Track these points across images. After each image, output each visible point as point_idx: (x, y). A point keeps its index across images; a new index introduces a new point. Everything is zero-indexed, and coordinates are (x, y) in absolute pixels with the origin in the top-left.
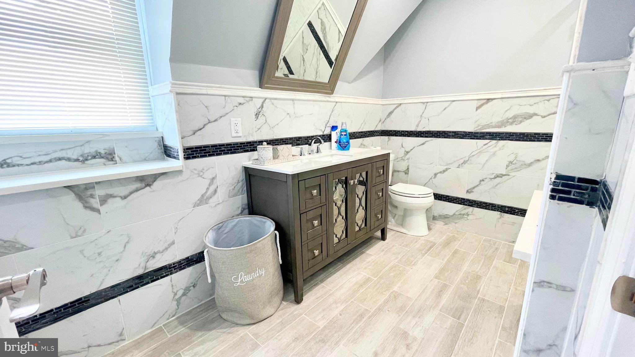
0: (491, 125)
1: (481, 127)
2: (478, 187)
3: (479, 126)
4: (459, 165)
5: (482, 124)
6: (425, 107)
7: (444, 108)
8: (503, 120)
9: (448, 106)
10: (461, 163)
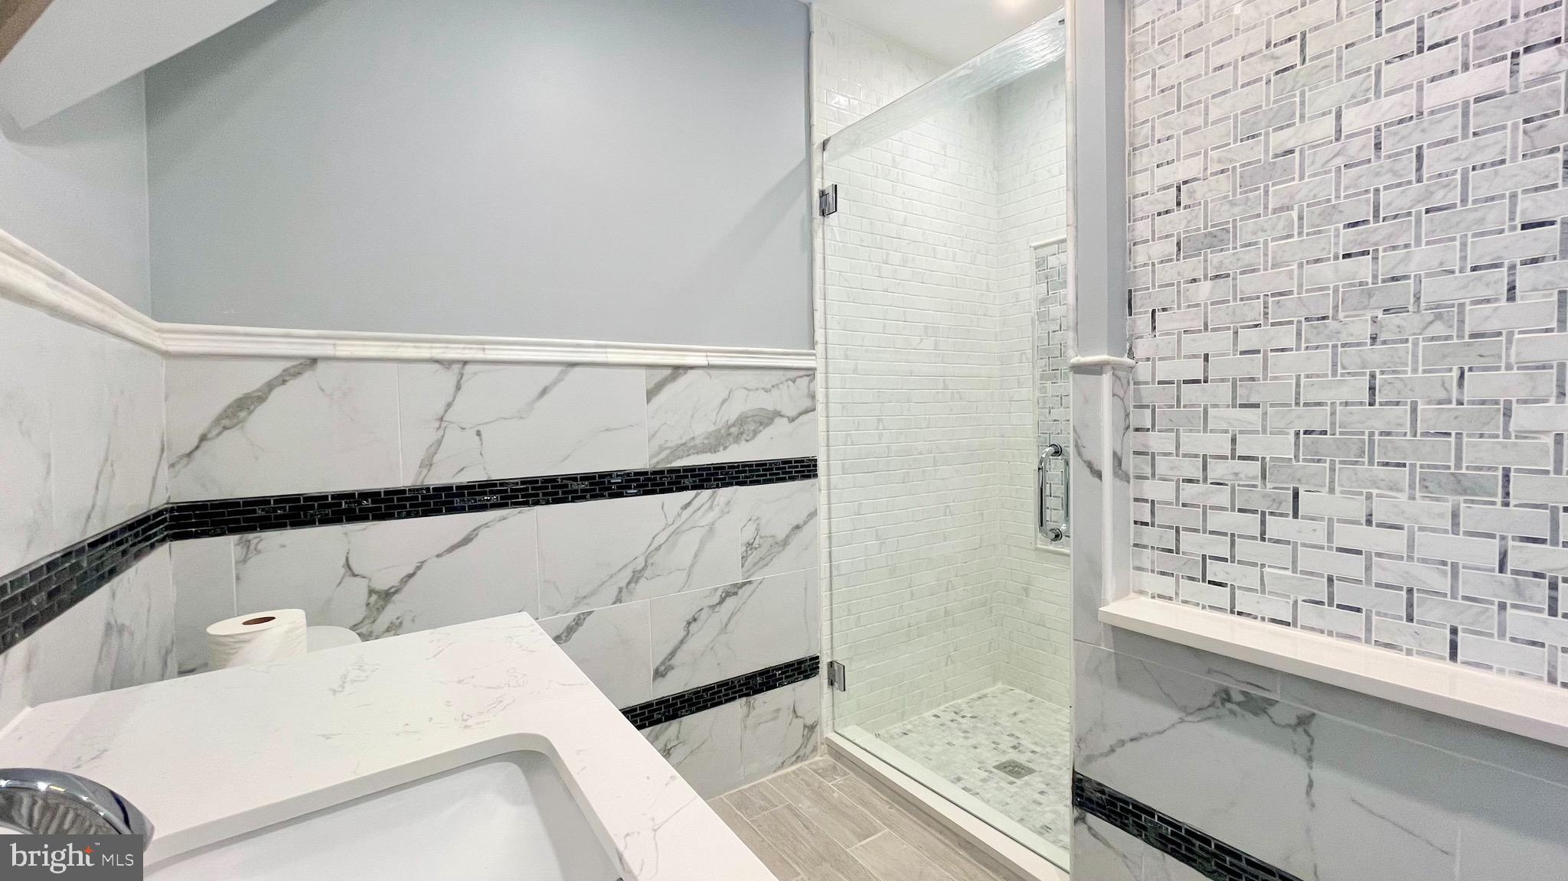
0: (692, 444)
1: (667, 452)
2: (685, 647)
3: (662, 449)
4: (620, 590)
5: (669, 444)
6: (454, 383)
7: (540, 389)
8: (719, 430)
9: (555, 383)
10: (623, 584)
